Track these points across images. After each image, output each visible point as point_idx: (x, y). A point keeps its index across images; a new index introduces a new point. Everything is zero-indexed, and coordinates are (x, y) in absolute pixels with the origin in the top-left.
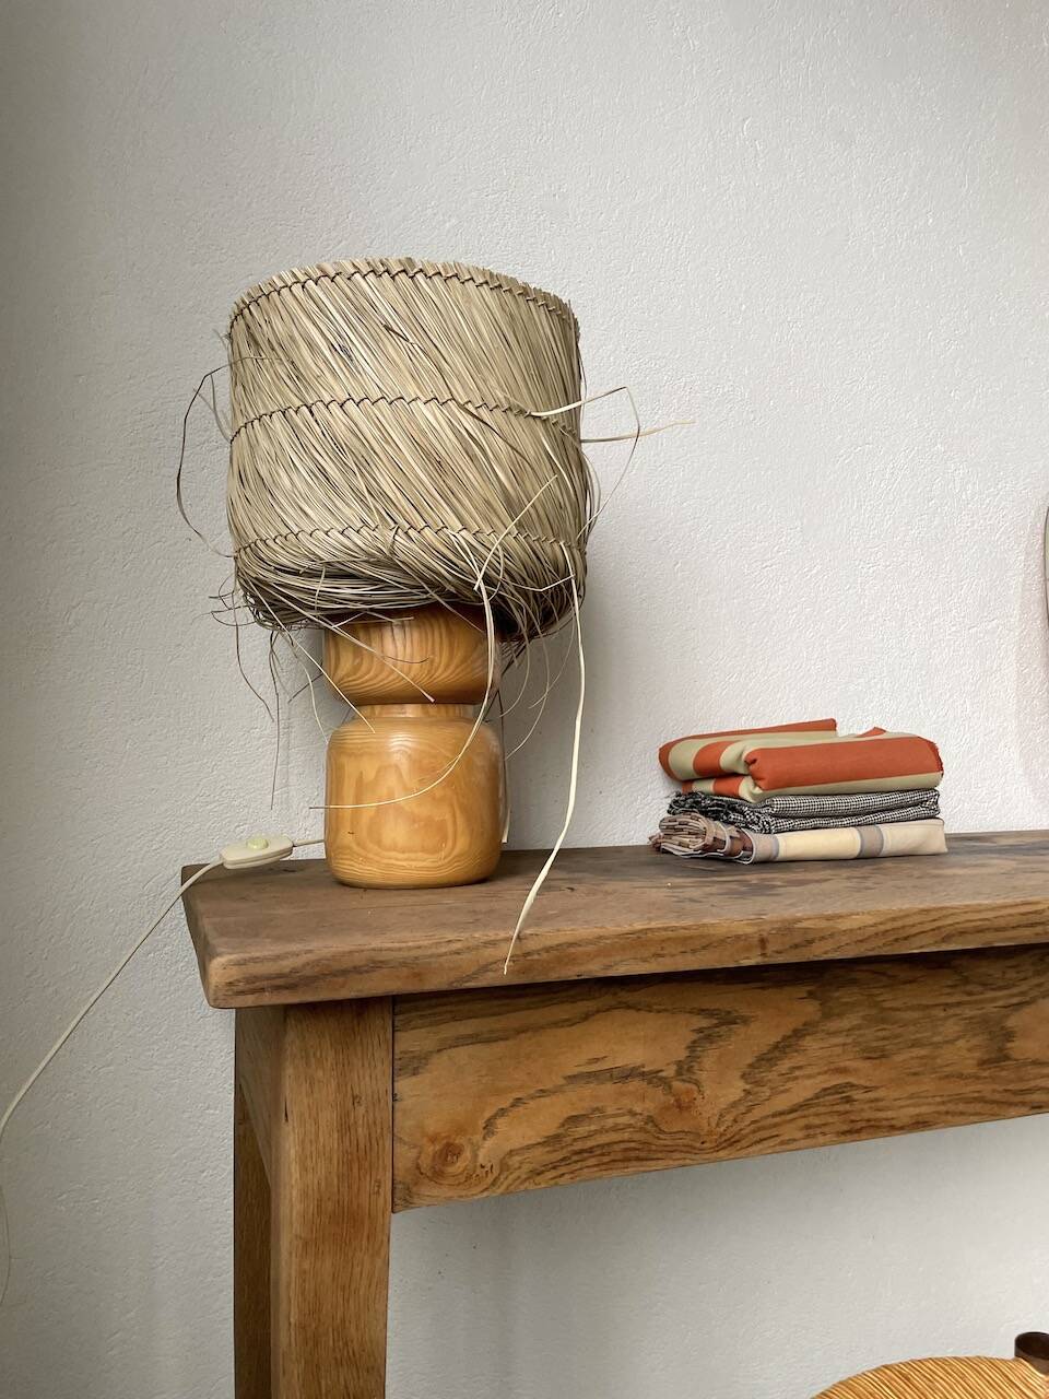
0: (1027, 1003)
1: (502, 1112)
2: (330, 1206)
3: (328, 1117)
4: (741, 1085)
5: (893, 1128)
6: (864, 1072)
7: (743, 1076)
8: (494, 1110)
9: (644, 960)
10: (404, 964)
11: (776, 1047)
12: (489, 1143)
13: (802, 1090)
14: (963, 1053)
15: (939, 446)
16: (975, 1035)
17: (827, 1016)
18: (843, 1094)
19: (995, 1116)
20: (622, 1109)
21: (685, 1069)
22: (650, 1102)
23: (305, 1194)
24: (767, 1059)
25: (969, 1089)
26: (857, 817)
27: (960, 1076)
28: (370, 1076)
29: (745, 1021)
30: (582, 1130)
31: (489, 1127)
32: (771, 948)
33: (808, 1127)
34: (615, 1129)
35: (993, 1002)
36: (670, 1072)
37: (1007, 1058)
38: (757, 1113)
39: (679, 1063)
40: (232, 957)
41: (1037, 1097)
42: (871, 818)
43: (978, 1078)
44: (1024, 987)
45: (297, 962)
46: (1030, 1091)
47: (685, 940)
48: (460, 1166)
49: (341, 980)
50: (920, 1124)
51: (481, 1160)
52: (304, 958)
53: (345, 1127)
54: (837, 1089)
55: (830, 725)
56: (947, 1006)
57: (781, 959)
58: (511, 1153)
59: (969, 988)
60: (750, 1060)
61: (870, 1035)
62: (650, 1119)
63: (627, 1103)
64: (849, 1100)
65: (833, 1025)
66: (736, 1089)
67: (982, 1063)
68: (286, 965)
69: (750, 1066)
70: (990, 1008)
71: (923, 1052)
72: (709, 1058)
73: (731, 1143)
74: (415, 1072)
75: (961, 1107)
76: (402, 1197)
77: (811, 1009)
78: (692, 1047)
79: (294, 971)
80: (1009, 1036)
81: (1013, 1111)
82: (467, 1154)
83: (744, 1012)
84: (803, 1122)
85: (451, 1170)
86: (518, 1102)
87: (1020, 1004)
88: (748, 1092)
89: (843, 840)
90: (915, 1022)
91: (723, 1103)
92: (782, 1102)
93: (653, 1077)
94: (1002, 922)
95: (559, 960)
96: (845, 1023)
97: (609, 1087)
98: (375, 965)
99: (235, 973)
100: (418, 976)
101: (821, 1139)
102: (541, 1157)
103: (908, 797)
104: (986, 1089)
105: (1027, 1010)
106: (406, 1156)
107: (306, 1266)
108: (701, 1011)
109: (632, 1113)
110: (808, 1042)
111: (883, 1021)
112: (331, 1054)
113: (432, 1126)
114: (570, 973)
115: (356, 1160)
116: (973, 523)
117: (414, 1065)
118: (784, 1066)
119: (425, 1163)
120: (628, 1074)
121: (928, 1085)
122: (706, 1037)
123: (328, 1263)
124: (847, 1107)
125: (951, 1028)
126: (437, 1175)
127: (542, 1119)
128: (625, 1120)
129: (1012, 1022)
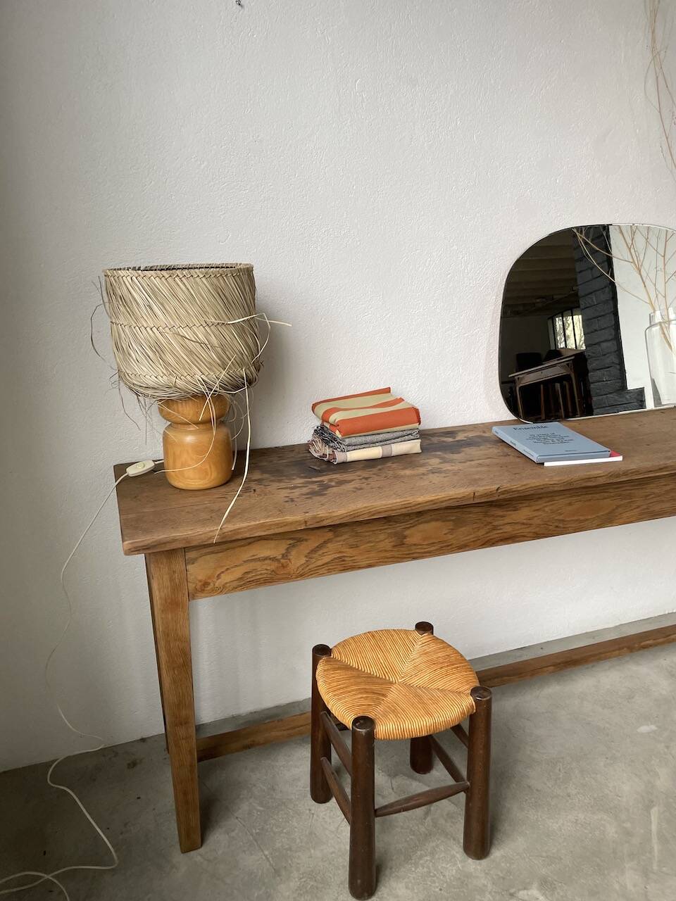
0: (413, 526)
1: (223, 572)
2: (169, 601)
3: (166, 577)
4: (305, 559)
5: (360, 568)
6: (349, 552)
7: (306, 556)
8: (220, 571)
9: (265, 531)
10: (184, 539)
11: (317, 547)
12: (220, 580)
13: (326, 559)
14: (387, 544)
15: (455, 246)
16: (392, 538)
17: (338, 536)
18: (342, 559)
19: (399, 562)
20: (263, 569)
21: (284, 556)
22: (273, 566)
23: (160, 598)
24: (314, 551)
25: (388, 555)
26: (383, 442)
27: (386, 551)
28: (178, 565)
29: (306, 540)
30: (250, 576)
31: (219, 577)
32: (308, 523)
33: (329, 569)
34: (261, 574)
35: (399, 527)
36: (280, 557)
37: (404, 544)
38: (310, 567)
39: (283, 555)
40: (130, 542)
41: (415, 555)
42: (388, 442)
43: (392, 551)
44: (411, 522)
45: (149, 542)
46: (413, 553)
47: (278, 524)
48: (209, 588)
49: (163, 545)
50: (370, 566)
51: (217, 585)
52: (151, 541)
53: (172, 580)
54: (339, 558)
55: (388, 390)
56: (381, 530)
57: (311, 527)
58: (226, 583)
59: (391, 524)
60: (308, 552)
61: (352, 541)
62: (273, 571)
63: (265, 567)
64: (344, 561)
65: (339, 539)
66: (303, 560)
67: (394, 546)
68: (146, 543)
69: (309, 553)
70: (398, 529)
71: (372, 544)
72: (294, 553)
73: (302, 576)
74: (193, 563)
75: (386, 560)
76: (192, 596)
77: (330, 535)
78: (287, 549)
79: (149, 544)
80: (405, 537)
81: (405, 560)
82: (212, 584)
83: (305, 537)
84: (327, 568)
85: (206, 589)
86: (227, 569)
87: (411, 527)
88: (307, 561)
89: (375, 452)
90: (369, 536)
91: (299, 565)
92: (320, 563)
93: (274, 559)
94: (395, 508)
95: (234, 534)
96: (343, 538)
97: (259, 563)
98: (174, 540)
99: (130, 546)
100: (189, 542)
101: (334, 572)
102: (235, 584)
103: (405, 433)
104: (396, 554)
105: (413, 528)
106: (191, 586)
107: (163, 616)
108: (290, 539)
109: (266, 569)
110: (329, 545)
111: (357, 536)
112: (165, 560)
113: (200, 578)
114: (239, 537)
115: (176, 588)
116: (470, 283)
117: (193, 561)
118: (320, 552)
119: (198, 587)
120: (266, 559)
121: (373, 554)
122: (293, 546)
123: (170, 617)
124: (343, 563)
125: (382, 537)
126: (202, 591)
127: (238, 573)
128: (265, 571)
129: (407, 532)
